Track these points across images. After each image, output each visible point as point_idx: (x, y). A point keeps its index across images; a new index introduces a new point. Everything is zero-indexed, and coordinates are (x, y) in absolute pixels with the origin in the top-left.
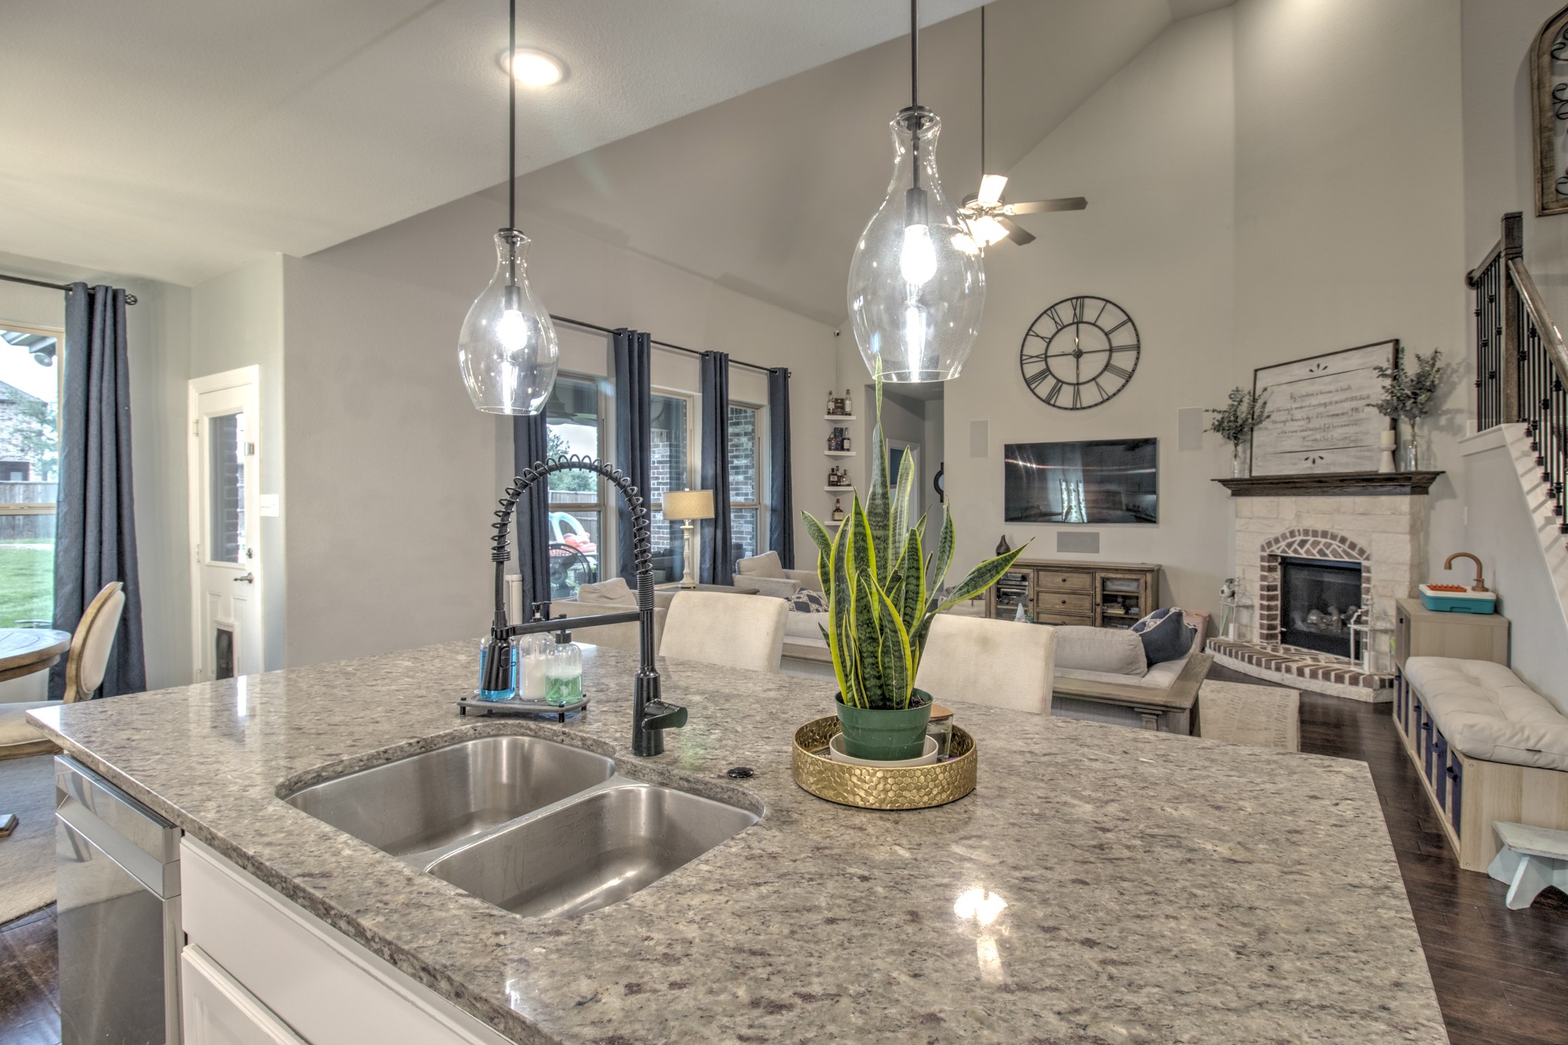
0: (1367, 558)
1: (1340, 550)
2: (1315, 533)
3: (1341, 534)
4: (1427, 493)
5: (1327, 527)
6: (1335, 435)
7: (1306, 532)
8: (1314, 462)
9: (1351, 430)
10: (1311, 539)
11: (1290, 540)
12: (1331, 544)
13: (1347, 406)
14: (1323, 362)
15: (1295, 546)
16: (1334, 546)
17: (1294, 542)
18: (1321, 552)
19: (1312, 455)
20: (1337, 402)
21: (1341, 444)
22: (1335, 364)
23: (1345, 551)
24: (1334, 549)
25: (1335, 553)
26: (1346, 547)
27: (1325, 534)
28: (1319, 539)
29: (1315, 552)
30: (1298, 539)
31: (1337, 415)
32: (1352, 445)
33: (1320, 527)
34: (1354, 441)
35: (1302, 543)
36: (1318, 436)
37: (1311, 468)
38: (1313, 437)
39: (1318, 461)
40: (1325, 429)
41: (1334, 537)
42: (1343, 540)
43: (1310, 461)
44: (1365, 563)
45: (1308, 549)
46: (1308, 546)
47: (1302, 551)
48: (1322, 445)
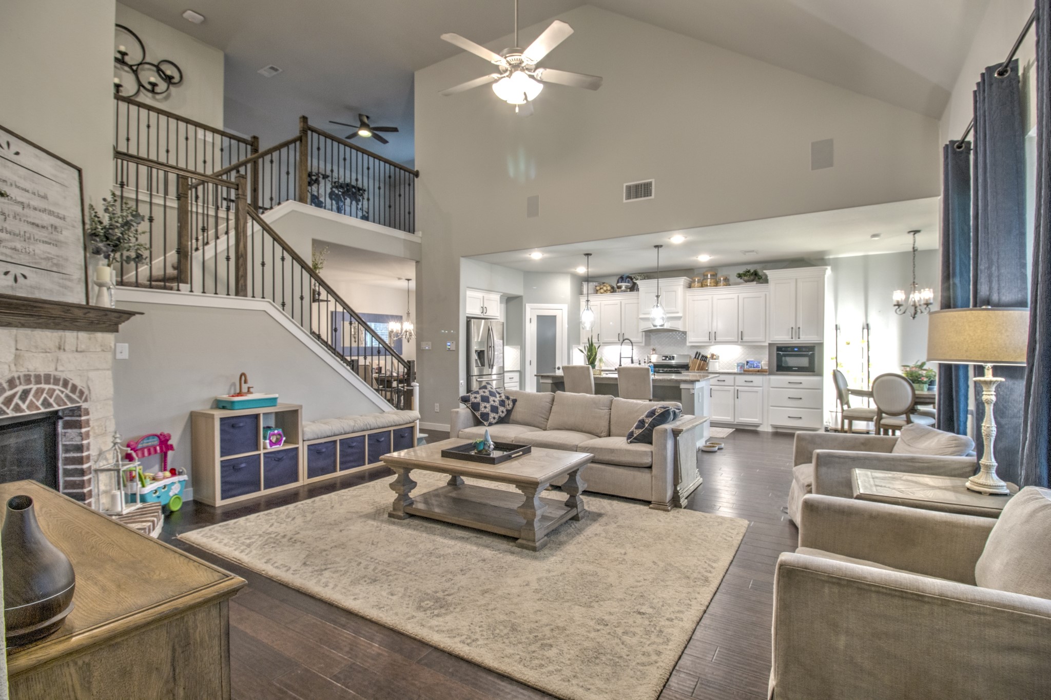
0: (86, 400)
1: (63, 396)
2: (38, 379)
3: (63, 376)
4: (117, 331)
5: (49, 369)
6: (37, 251)
7: (28, 379)
8: (16, 280)
9: (52, 250)
10: (34, 387)
11: (9, 393)
12: (54, 390)
13: (46, 219)
14: (17, 145)
15: (16, 400)
16: (57, 392)
17: (14, 395)
18: (46, 403)
19: (14, 270)
20: (35, 209)
21: (44, 265)
22: (29, 156)
23: (67, 396)
24: (58, 395)
25: (59, 401)
26: (68, 392)
27: (48, 379)
28: (43, 386)
29: (39, 404)
30: (20, 389)
31: (38, 226)
32: (55, 269)
33: (42, 370)
34: (57, 265)
35: (25, 393)
36: (19, 245)
37: (12, 287)
38: (12, 245)
39: (21, 280)
40: (27, 238)
41: (56, 381)
42: (66, 383)
43: (10, 277)
44: (84, 405)
45: (32, 402)
46: (30, 397)
47: (24, 406)
48: (24, 259)
